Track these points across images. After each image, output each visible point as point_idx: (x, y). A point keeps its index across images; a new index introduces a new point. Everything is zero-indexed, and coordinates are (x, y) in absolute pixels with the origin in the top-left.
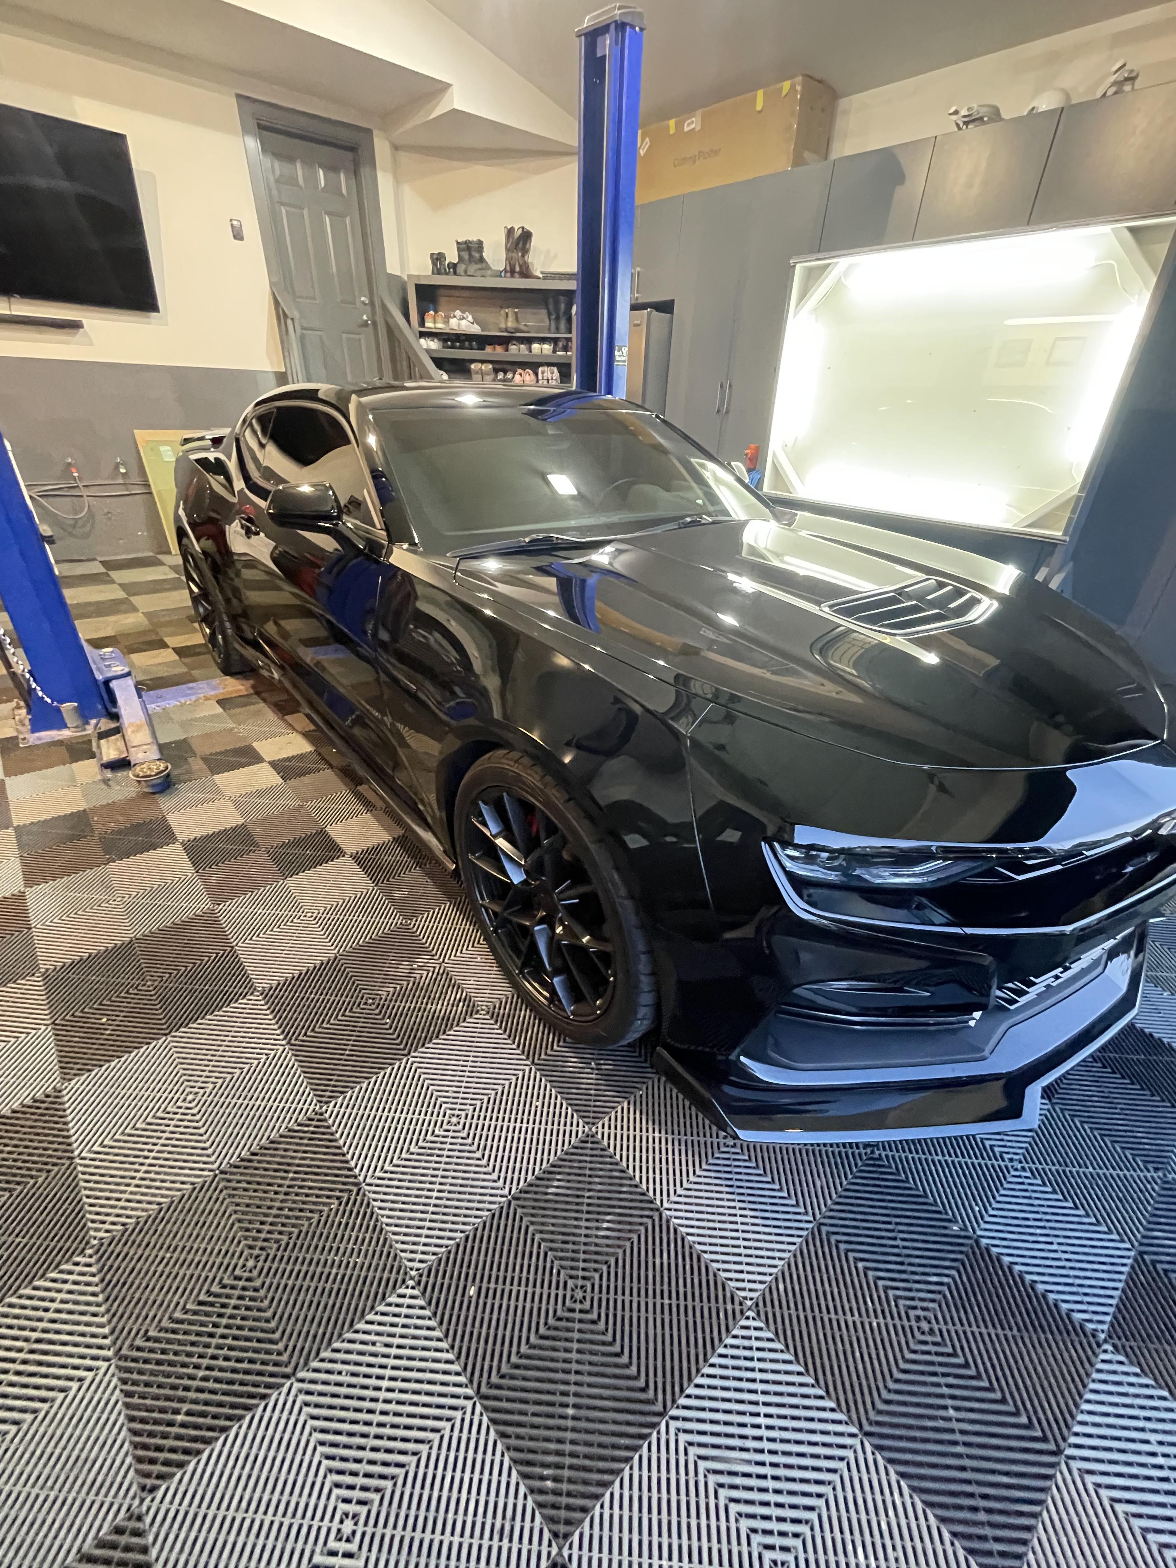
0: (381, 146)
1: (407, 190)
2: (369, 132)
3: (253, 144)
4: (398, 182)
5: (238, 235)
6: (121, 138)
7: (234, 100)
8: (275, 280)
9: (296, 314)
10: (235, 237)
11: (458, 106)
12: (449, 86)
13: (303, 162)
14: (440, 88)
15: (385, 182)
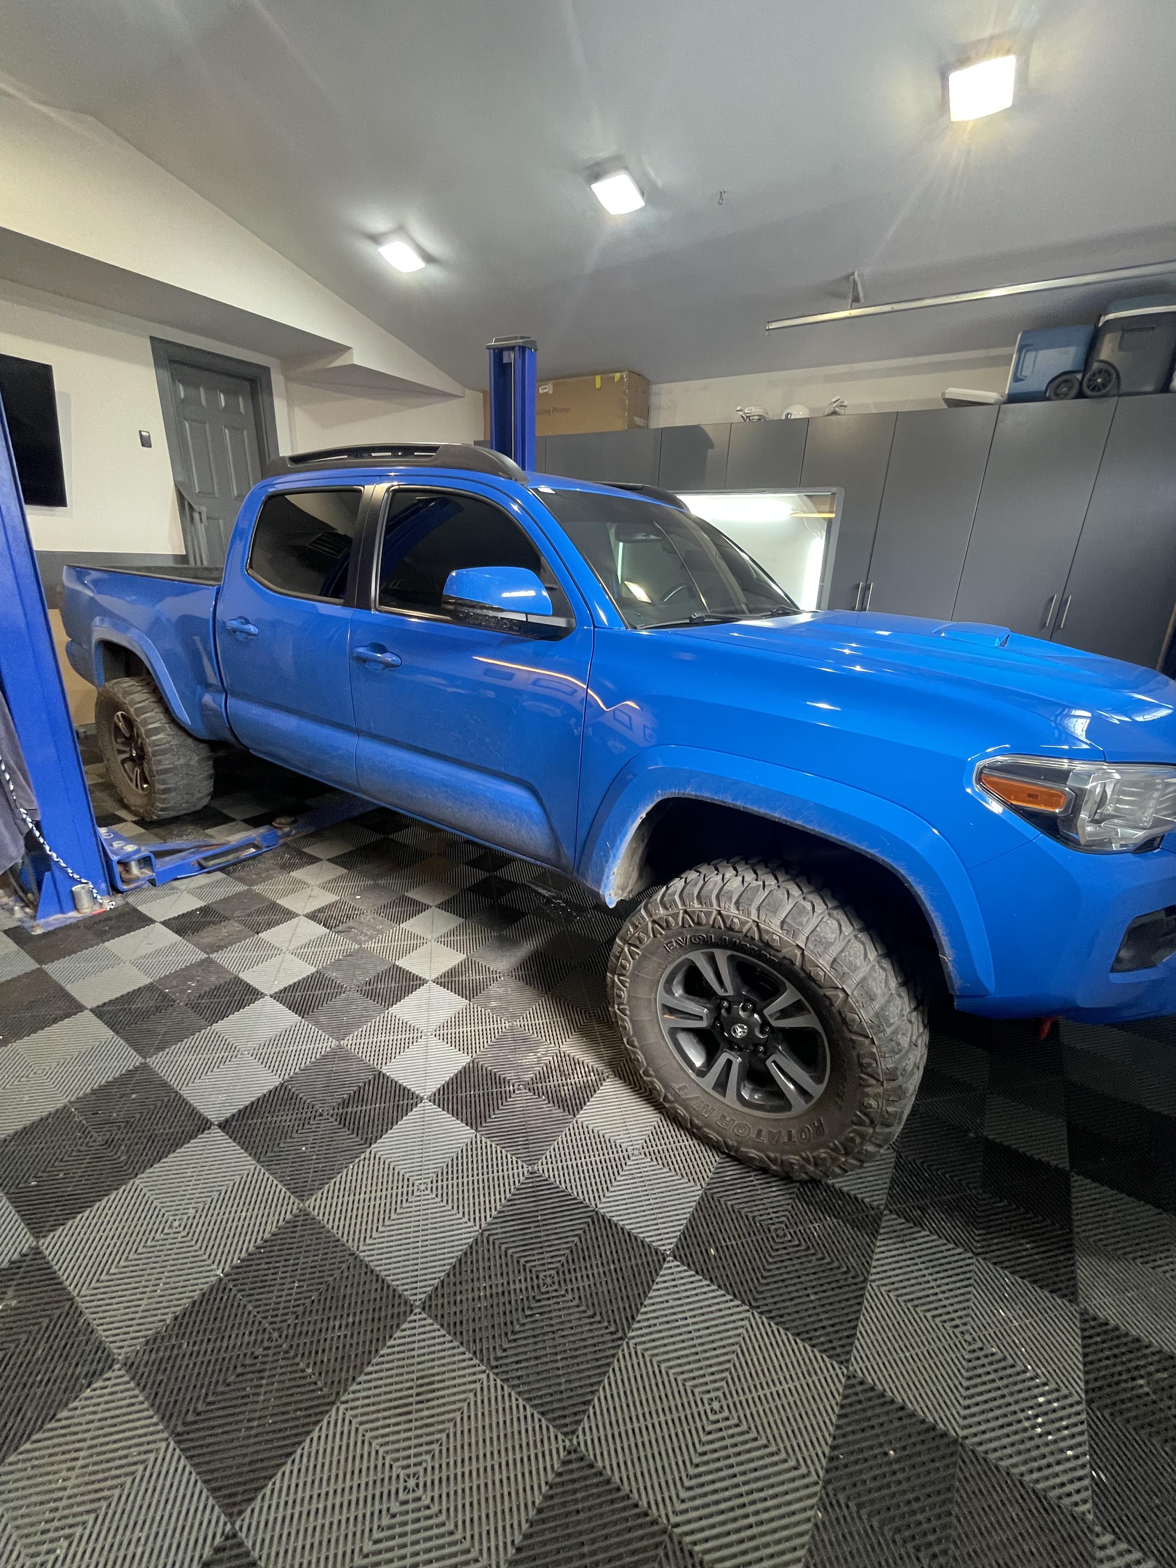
0: (277, 380)
1: (297, 411)
2: (267, 370)
3: (166, 375)
4: (290, 406)
5: (146, 442)
6: (47, 369)
7: (149, 341)
8: (180, 478)
9: (204, 509)
10: (143, 445)
11: (356, 362)
12: (350, 348)
13: (206, 389)
14: (343, 349)
15: (280, 406)
